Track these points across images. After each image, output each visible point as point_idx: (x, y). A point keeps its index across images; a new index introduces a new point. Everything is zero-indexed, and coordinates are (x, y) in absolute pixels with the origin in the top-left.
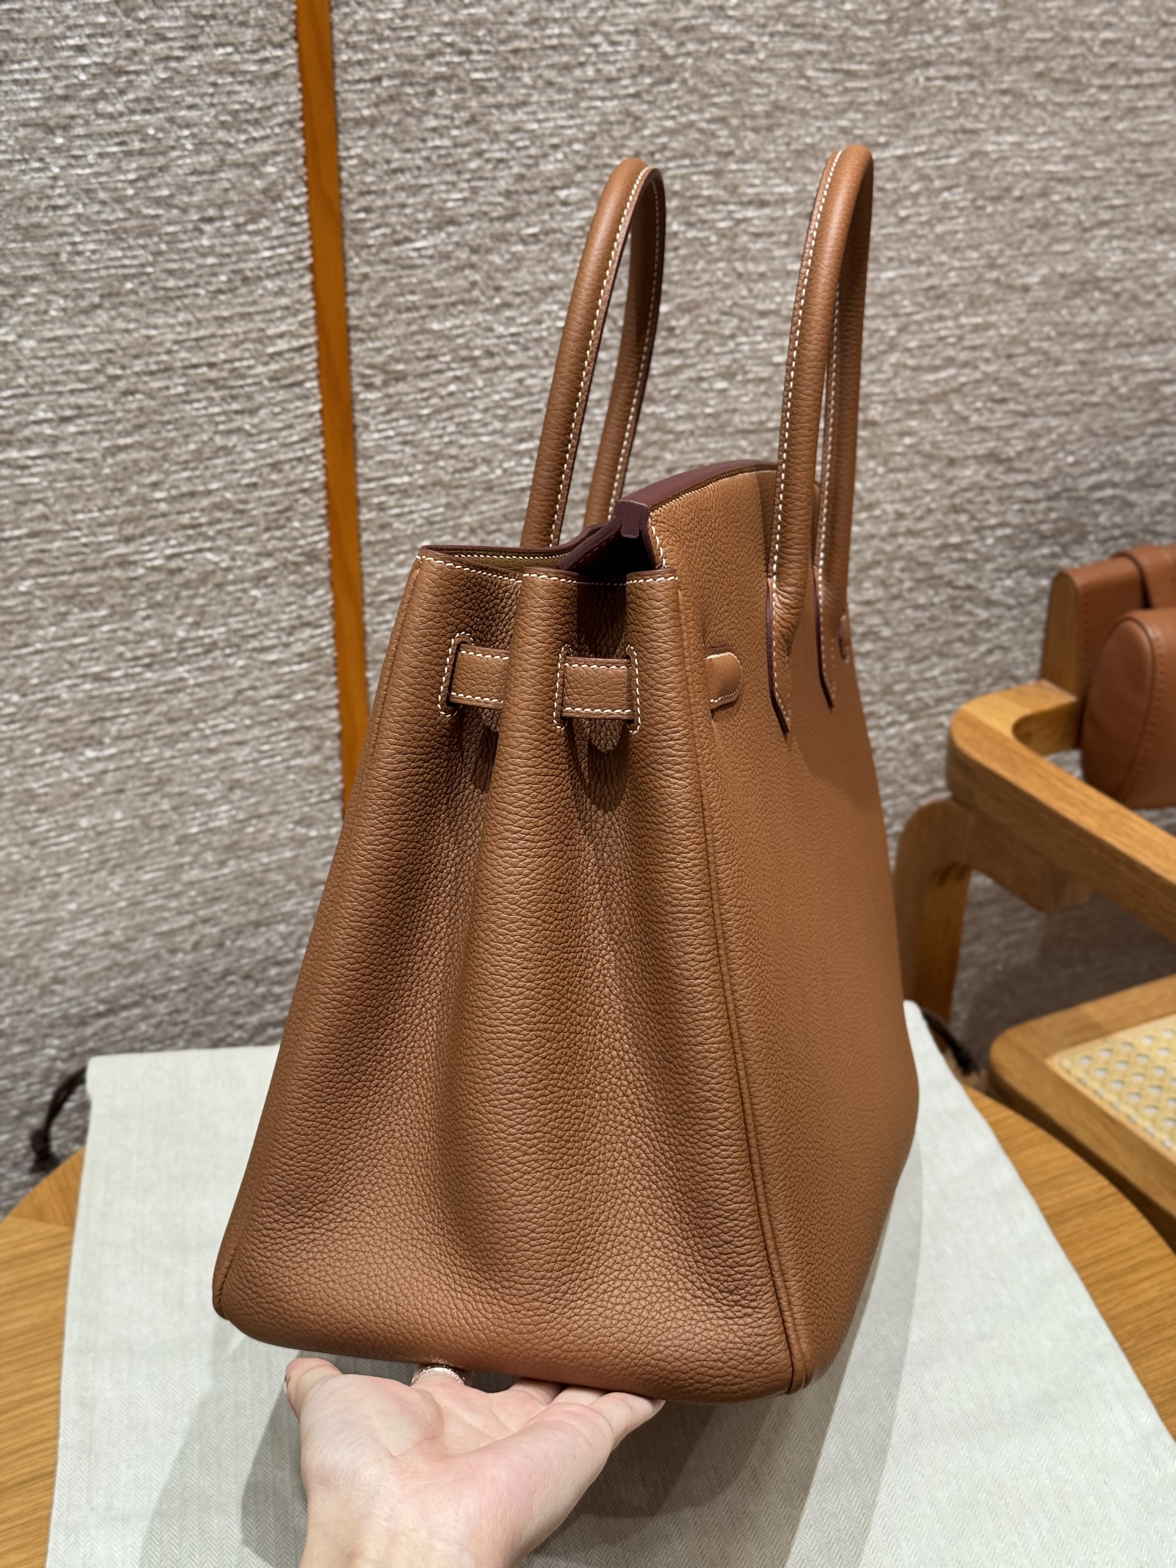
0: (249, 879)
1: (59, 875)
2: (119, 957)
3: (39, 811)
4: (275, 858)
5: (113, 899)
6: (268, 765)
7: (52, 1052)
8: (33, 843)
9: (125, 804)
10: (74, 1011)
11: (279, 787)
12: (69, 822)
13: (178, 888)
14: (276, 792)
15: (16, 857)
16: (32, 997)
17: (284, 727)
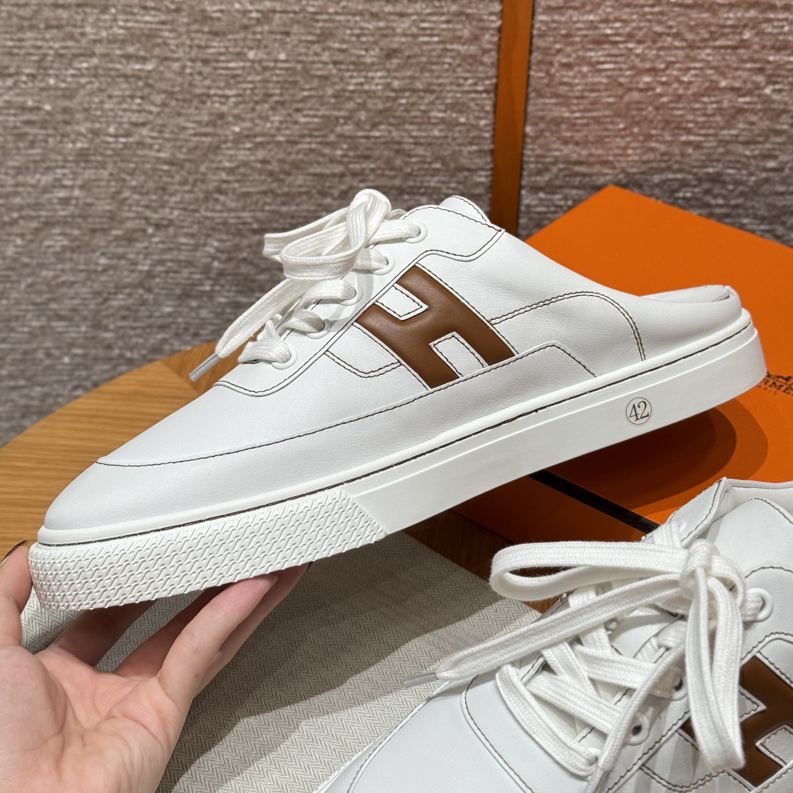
0: (396, 147)
1: (227, 97)
2: (274, 185)
3: (210, 33)
4: (424, 134)
5: (273, 131)
6: (427, 43)
7: (212, 251)
8: (206, 62)
9: (289, 46)
10: (232, 221)
11: (434, 67)
12: (238, 50)
13: (332, 138)
14: (432, 71)
15: (188, 71)
16: (197, 200)
17: (445, 10)
